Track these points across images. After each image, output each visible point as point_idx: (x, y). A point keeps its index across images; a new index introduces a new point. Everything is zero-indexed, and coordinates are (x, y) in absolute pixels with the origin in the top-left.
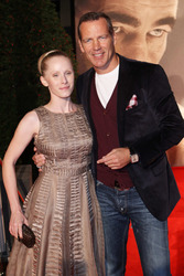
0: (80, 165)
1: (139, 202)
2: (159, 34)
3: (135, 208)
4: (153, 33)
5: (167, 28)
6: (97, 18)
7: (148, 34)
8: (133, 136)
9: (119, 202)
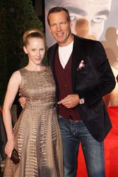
0: (47, 104)
1: (85, 129)
2: (99, 21)
3: (83, 133)
4: (95, 20)
5: (104, 17)
6: (59, 11)
7: (92, 21)
8: (81, 87)
9: (72, 129)
